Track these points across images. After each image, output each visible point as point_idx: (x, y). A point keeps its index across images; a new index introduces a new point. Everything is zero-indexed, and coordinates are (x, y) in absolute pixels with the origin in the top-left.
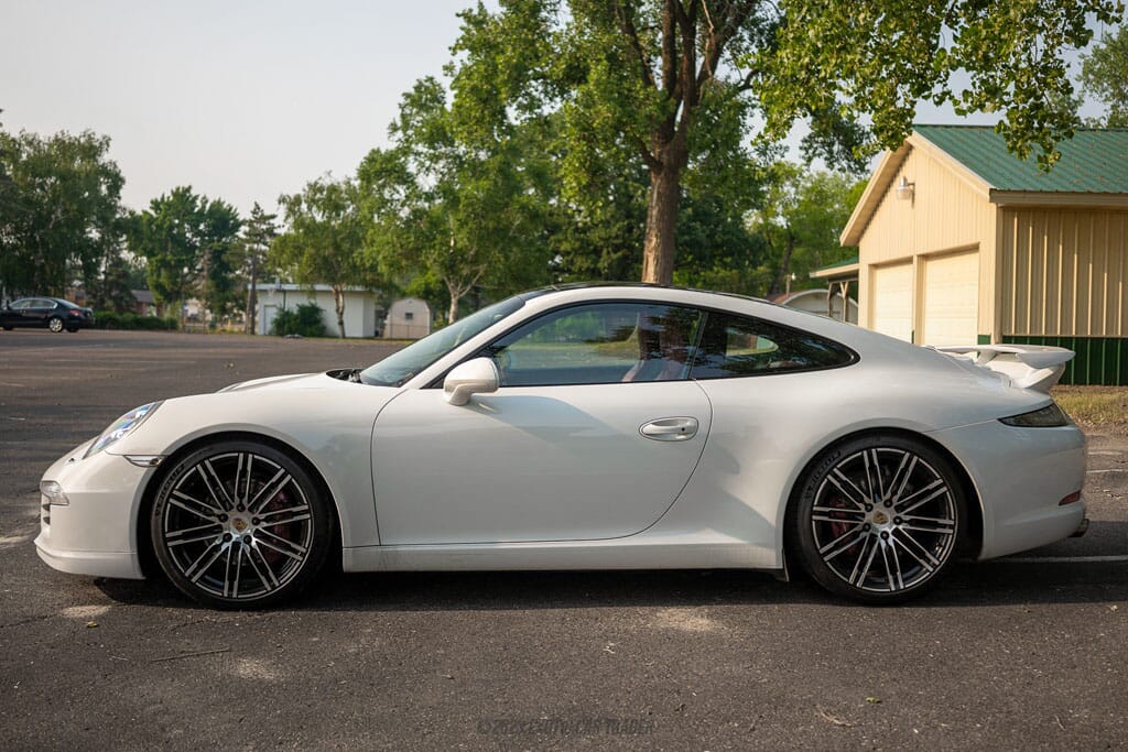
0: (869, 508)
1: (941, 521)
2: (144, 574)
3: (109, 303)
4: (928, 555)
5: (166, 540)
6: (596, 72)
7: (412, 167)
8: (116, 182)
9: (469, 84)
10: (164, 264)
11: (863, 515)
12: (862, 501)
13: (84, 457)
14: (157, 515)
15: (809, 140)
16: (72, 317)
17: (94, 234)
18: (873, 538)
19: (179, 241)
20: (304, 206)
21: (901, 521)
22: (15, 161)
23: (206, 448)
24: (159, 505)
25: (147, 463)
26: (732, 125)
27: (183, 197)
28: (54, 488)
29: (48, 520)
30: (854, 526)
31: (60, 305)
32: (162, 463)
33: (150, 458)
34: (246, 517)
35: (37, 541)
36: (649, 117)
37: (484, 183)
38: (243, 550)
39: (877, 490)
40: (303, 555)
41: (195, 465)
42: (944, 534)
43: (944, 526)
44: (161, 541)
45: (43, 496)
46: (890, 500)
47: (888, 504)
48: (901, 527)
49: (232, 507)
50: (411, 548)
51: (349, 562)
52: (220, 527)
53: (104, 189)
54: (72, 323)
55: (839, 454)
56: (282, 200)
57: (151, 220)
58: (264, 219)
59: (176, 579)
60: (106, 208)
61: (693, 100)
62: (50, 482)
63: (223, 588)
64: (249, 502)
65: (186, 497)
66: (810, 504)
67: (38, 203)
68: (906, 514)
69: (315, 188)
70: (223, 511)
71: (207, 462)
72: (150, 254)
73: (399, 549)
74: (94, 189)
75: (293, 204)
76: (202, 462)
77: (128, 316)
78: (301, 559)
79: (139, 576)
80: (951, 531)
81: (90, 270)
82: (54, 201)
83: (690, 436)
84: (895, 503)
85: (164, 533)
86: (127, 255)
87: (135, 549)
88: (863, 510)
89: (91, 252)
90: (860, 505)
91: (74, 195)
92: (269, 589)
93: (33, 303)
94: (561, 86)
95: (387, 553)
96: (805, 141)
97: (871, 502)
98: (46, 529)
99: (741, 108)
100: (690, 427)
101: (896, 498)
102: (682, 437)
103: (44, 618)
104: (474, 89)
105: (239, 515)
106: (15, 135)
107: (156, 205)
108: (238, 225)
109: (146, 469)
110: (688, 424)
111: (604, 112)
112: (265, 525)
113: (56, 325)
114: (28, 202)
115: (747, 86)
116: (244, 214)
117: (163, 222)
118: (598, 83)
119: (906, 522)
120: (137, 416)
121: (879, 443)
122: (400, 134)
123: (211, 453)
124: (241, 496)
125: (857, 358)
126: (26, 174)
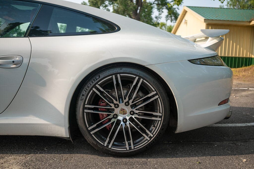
0: (117, 106)
1: (154, 114)
4: (147, 131)
11: (113, 110)
12: (113, 103)
15: (167, 16)
18: (119, 121)
21: (134, 113)
26: (150, 12)
30: (109, 115)
39: (120, 97)
42: (156, 120)
43: (156, 116)
46: (128, 102)
47: (127, 104)
48: (133, 117)
55: (99, 77)
66: (82, 104)
68: (136, 110)
80: (160, 119)
83: (19, 65)
84: (131, 104)
88: (113, 107)
90: (112, 105)
94: (112, 2)
96: (166, 16)
97: (118, 103)
99: (152, 8)
100: (18, 61)
101: (131, 101)
102: (14, 66)
110: (17, 59)
115: (154, 3)
119: (136, 114)
121: (122, 71)
125: (119, 29)
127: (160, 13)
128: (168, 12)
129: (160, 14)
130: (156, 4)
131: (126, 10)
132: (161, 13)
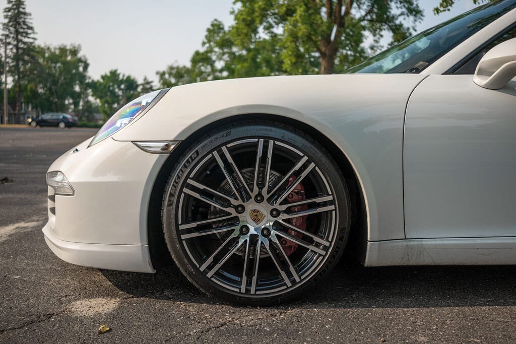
2: (154, 268)
3: (84, 119)
5: (179, 233)
6: (300, 11)
7: (214, 58)
8: (86, 66)
9: (242, 17)
10: (107, 102)
13: (89, 147)
14: (170, 205)
16: (68, 122)
17: (77, 88)
19: (113, 93)
20: (167, 76)
22: (44, 57)
23: (221, 134)
24: (171, 195)
25: (159, 149)
26: (359, 36)
27: (114, 74)
28: (59, 178)
29: (53, 210)
31: (64, 117)
32: (175, 149)
33: (163, 144)
34: (264, 208)
35: (45, 230)
36: (323, 31)
37: (246, 65)
38: (262, 243)
40: (326, 248)
41: (211, 152)
44: (174, 233)
45: (49, 187)
49: (249, 197)
50: (438, 242)
51: (373, 256)
52: (236, 219)
53: (81, 69)
54: (69, 125)
56: (157, 73)
57: (101, 84)
58: (148, 83)
59: (190, 274)
60: (82, 77)
61: (341, 25)
62: (55, 173)
63: (240, 283)
64: (269, 192)
65: (202, 187)
67: (53, 76)
69: (171, 68)
70: (240, 202)
71: (224, 148)
72: (101, 98)
73: (424, 242)
74: (77, 68)
75: (162, 75)
76: (218, 149)
77: (92, 124)
78: (323, 253)
79: (149, 269)
81: (76, 104)
82: (60, 74)
85: (177, 225)
86: (91, 99)
87: (146, 242)
89: (76, 97)
91: (69, 71)
92: (289, 284)
93: (52, 116)
94: (282, 19)
95: (411, 247)
98: (52, 219)
103: (51, 316)
104: (244, 20)
105: (257, 206)
106: (42, 46)
107: (103, 77)
108: (137, 86)
109: (157, 156)
111: (303, 29)
112: (286, 216)
113: (62, 125)
114: (49, 74)
115: (364, 19)
116: (140, 81)
117: (106, 84)
118: (301, 16)
120: (144, 103)
122: (207, 45)
123: (229, 139)
124: (261, 186)
126: (47, 62)
127: (376, 38)
128: (394, 36)
129: (376, 41)
130: (368, 20)
131: (312, 33)
132: (379, 39)
